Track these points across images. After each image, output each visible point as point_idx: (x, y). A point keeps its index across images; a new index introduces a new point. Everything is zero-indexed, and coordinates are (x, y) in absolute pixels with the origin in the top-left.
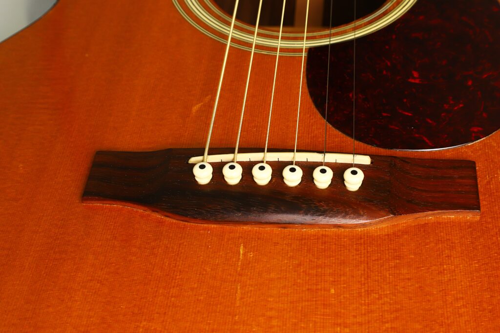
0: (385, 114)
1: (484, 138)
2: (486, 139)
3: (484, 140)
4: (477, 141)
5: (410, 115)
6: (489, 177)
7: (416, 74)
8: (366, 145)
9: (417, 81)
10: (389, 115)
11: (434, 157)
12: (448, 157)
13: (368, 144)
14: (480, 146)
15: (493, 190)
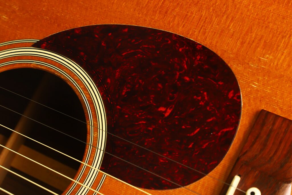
0: (191, 146)
1: (241, 93)
2: (242, 92)
3: (242, 94)
4: (242, 99)
5: (198, 130)
6: (276, 106)
7: (162, 109)
8: (213, 171)
9: (169, 111)
10: (193, 144)
11: (243, 132)
12: (247, 123)
13: (213, 169)
14: (246, 99)
15: (288, 109)
